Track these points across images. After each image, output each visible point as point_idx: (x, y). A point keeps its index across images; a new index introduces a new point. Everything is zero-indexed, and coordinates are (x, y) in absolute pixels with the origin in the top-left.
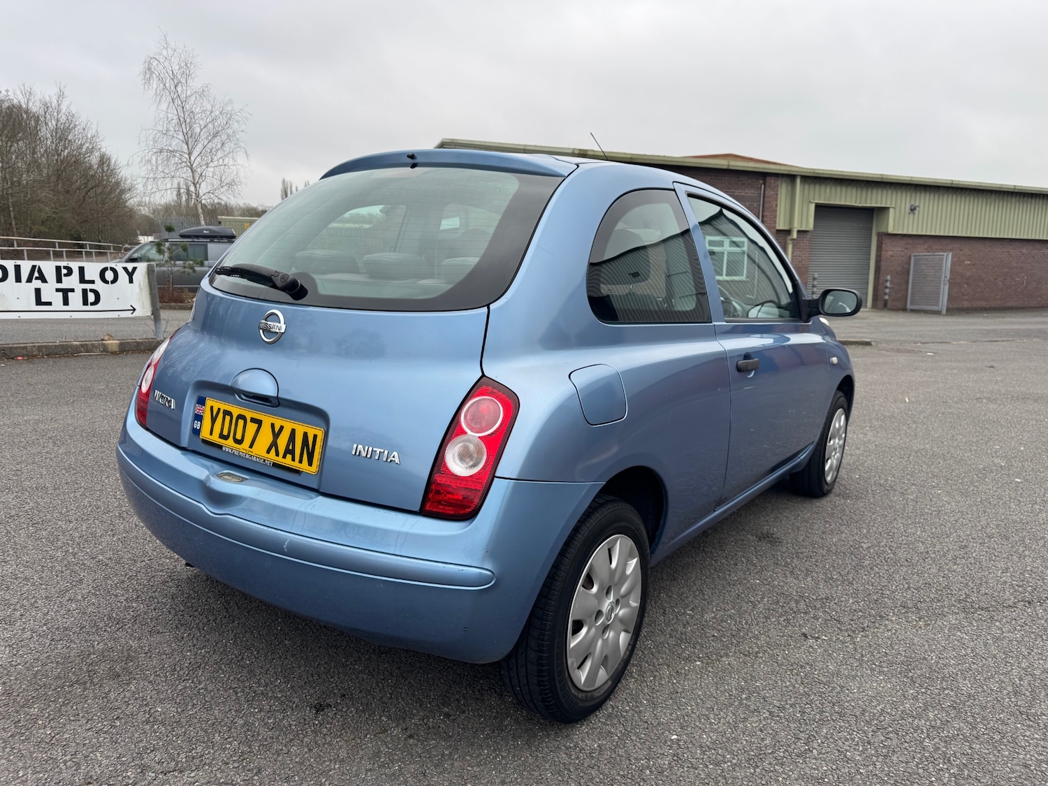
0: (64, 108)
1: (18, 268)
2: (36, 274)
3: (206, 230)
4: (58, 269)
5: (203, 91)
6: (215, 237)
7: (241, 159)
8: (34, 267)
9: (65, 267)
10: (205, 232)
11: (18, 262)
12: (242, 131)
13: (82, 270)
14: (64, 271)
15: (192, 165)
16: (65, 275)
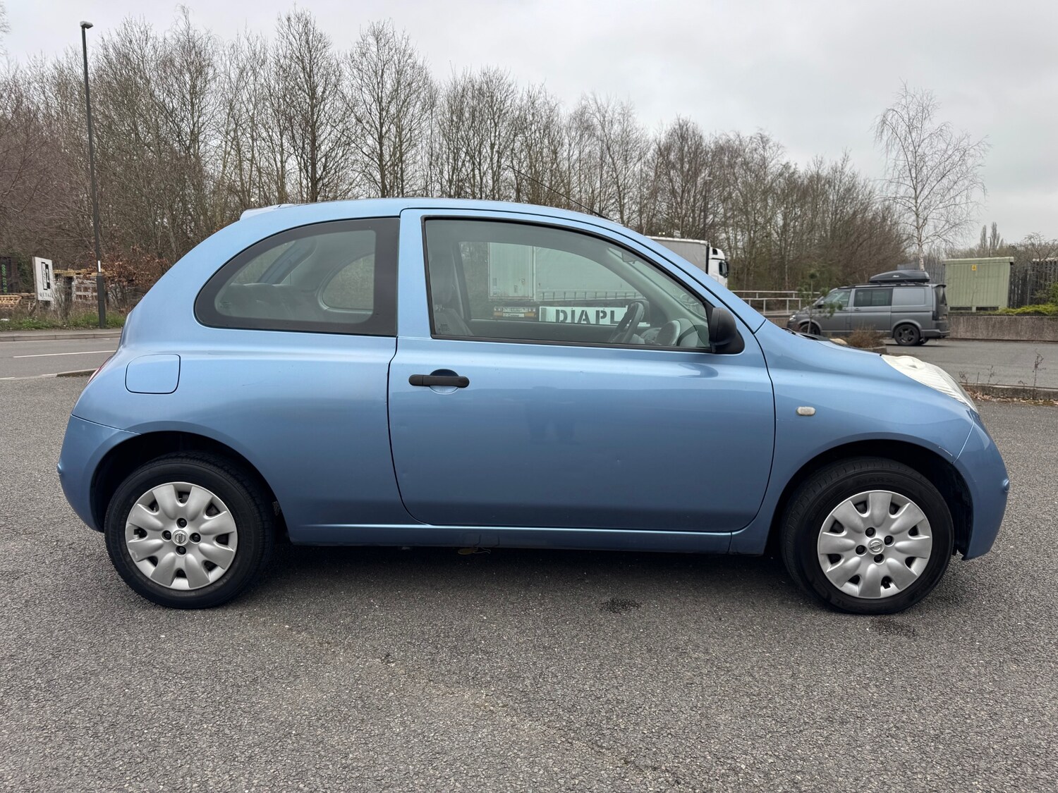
0: (847, 170)
1: (573, 312)
2: (584, 317)
3: (896, 274)
4: (598, 312)
5: (941, 130)
6: (902, 281)
7: (976, 194)
8: (583, 311)
9: (602, 312)
10: (895, 276)
11: (574, 308)
12: (979, 165)
13: (612, 313)
14: (601, 315)
15: (917, 210)
16: (602, 318)
